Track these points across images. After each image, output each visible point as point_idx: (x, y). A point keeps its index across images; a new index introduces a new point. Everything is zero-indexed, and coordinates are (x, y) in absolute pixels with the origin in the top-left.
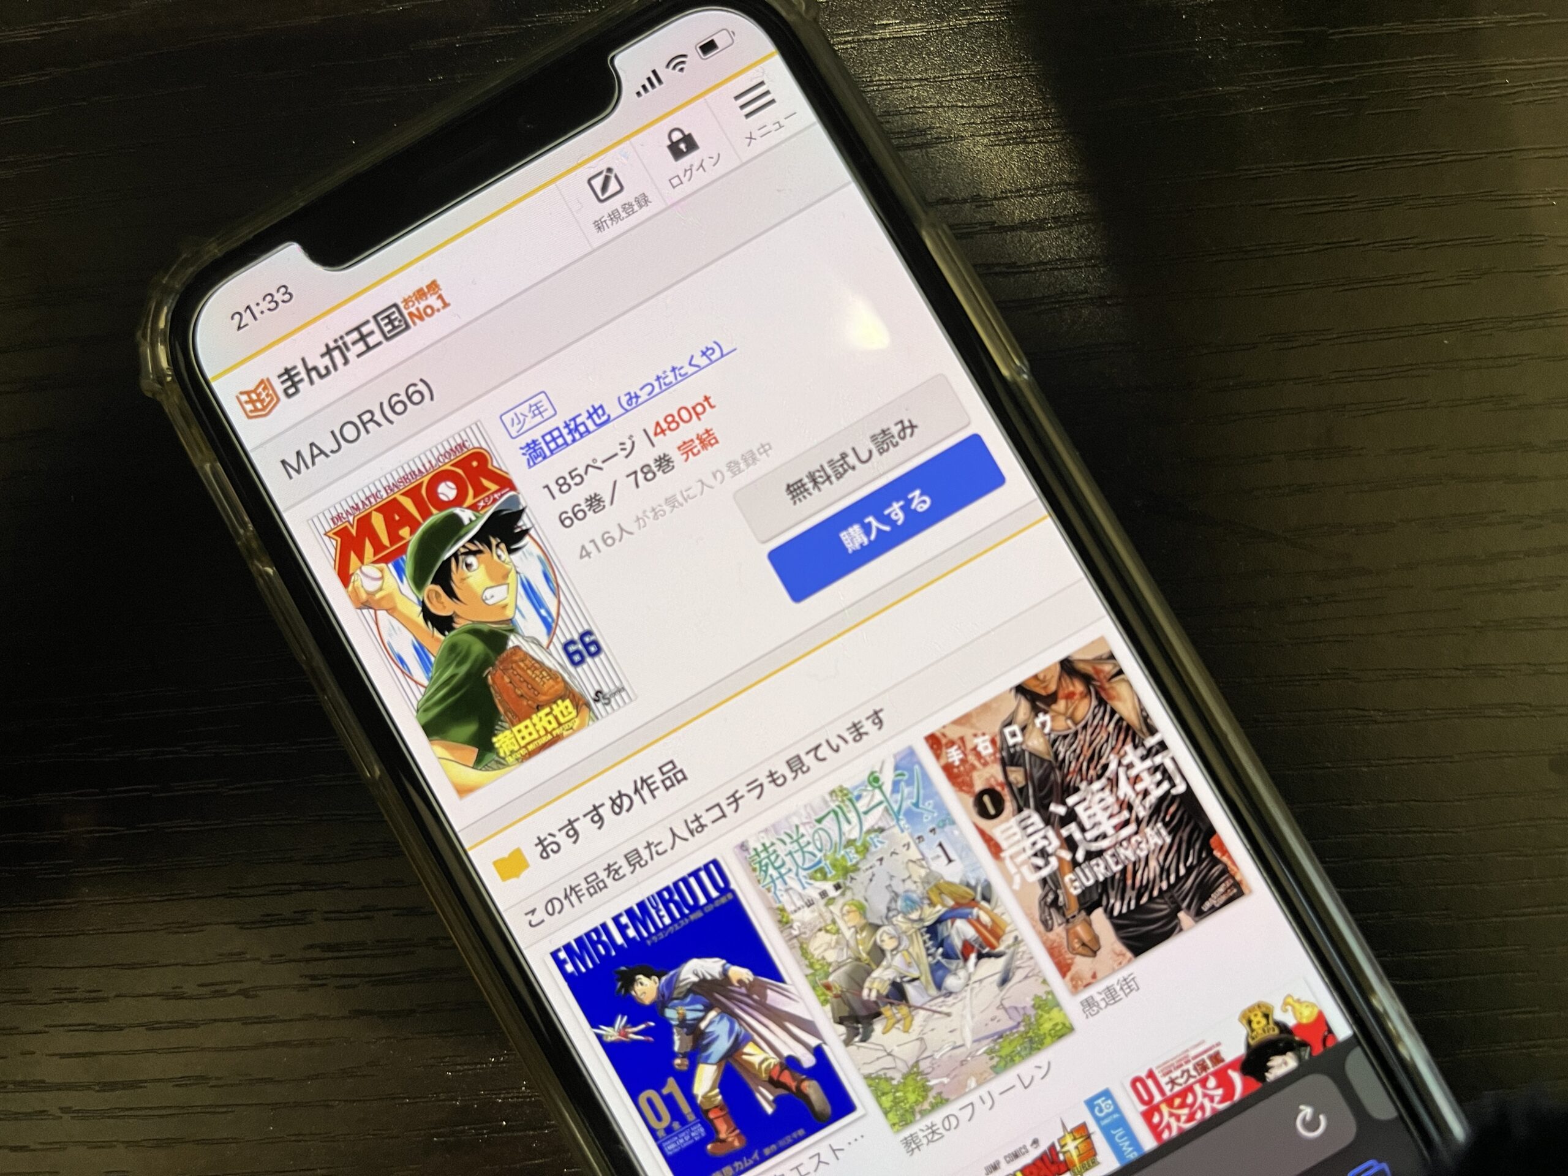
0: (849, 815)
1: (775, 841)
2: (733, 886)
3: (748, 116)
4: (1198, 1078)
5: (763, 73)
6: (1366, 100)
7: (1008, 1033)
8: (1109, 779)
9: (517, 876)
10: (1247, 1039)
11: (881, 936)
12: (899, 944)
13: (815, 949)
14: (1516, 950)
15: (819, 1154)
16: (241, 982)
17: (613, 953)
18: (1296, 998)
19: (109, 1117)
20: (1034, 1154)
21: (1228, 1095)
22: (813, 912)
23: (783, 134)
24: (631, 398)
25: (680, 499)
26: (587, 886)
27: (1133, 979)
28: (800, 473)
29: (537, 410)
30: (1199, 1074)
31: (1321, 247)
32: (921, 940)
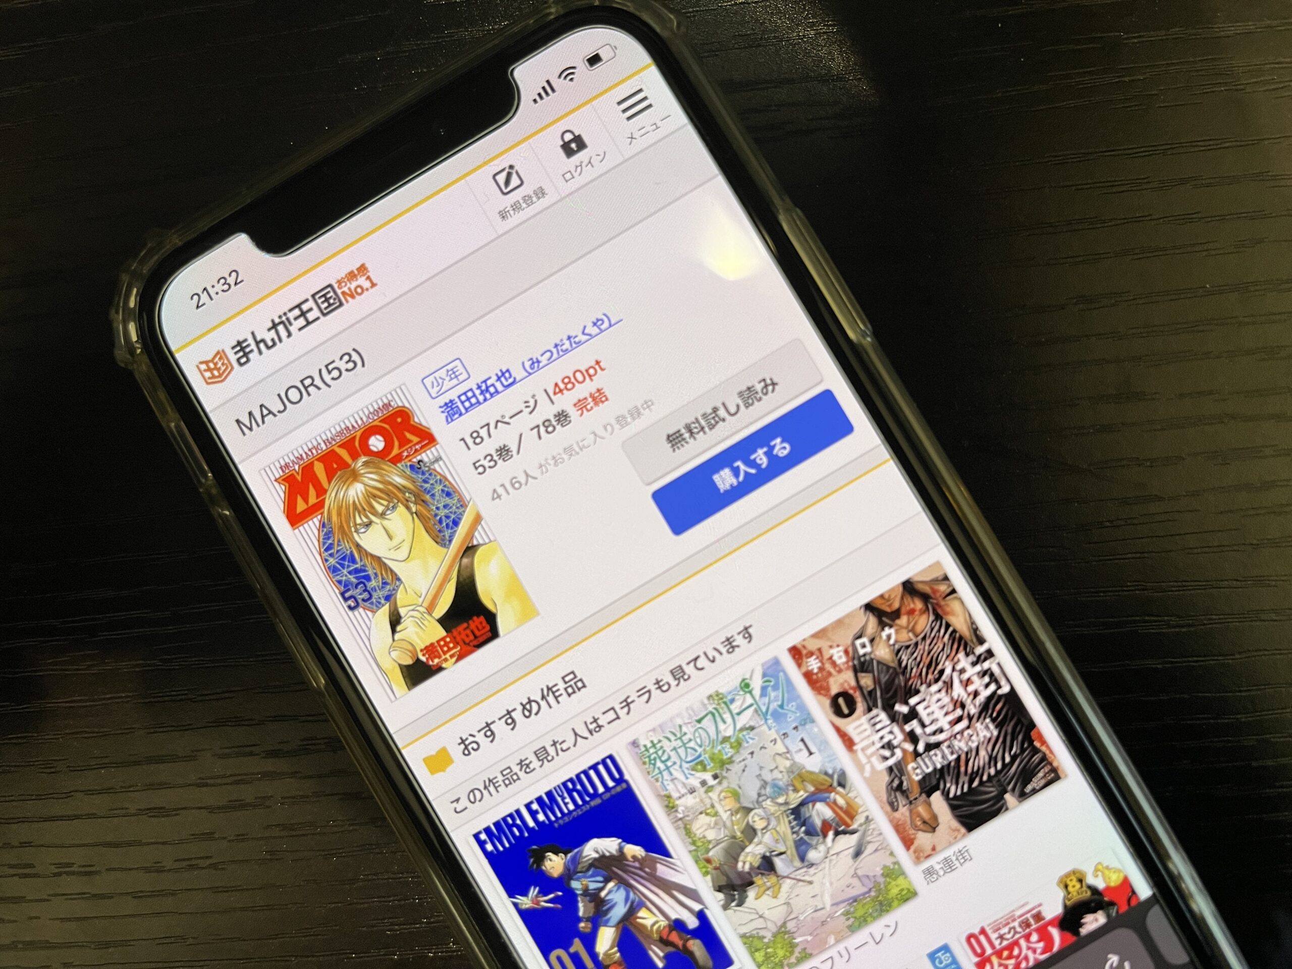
0: (724, 716)
1: (661, 738)
2: (627, 777)
3: (629, 118)
4: (1023, 933)
5: (642, 81)
6: (1156, 94)
7: (861, 897)
8: (945, 682)
9: (444, 770)
10: (1064, 900)
11: (753, 817)
12: (768, 824)
13: (697, 829)
16: (211, 857)
17: (526, 835)
18: (1104, 865)
21: (1048, 947)
22: (695, 798)
23: (660, 134)
24: (533, 363)
25: (577, 449)
26: (503, 778)
27: (967, 851)
28: (678, 425)
29: (453, 375)
30: (1024, 931)
31: (1119, 222)
32: (786, 820)
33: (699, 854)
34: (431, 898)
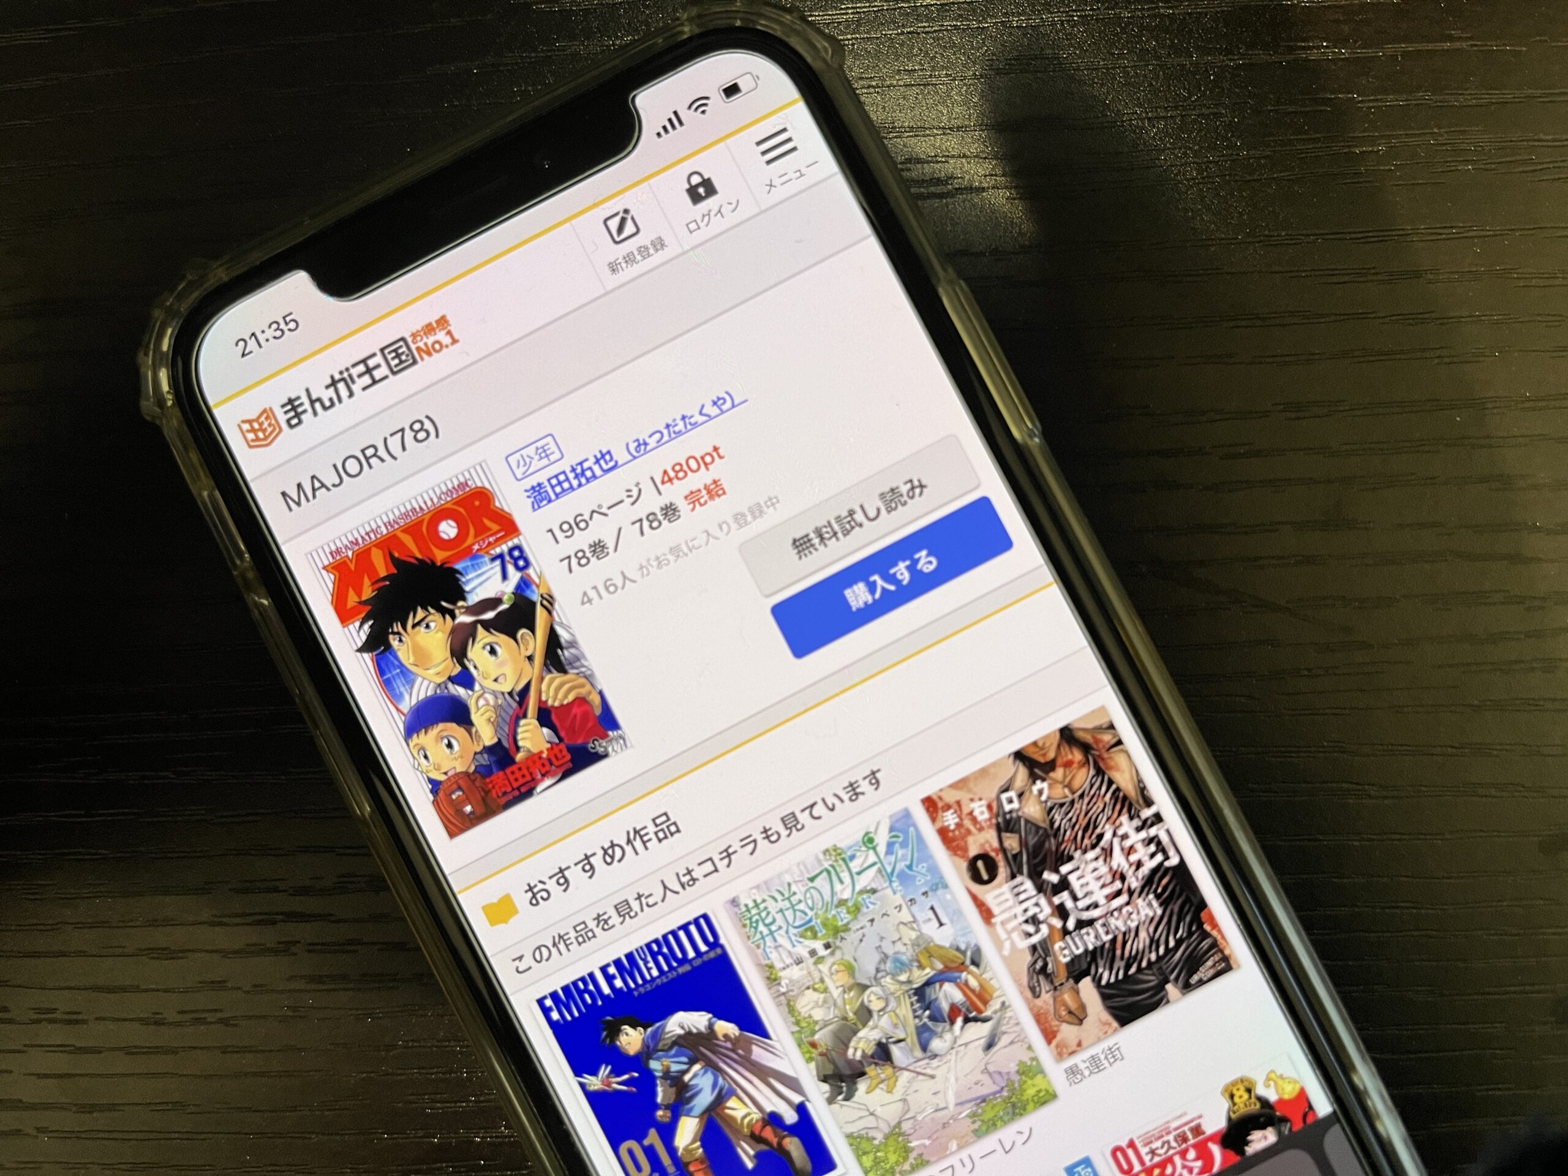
0: (842, 875)
1: (767, 898)
2: (722, 941)
4: (1178, 1149)
5: (787, 119)
6: (1390, 170)
7: (991, 1097)
8: (1103, 849)
9: (506, 921)
10: (1229, 1112)
11: (869, 996)
12: (887, 1005)
13: (803, 1007)
14: (1496, 1028)
16: (221, 1011)
17: (600, 1003)
18: (1278, 1074)
19: (85, 1139)
21: (1207, 1167)
22: (801, 969)
23: (804, 183)
24: (639, 445)
25: (685, 550)
26: (576, 935)
27: (1118, 1049)
28: (806, 528)
29: (543, 453)
30: (1180, 1146)
31: (1338, 318)
32: (908, 1002)
33: (803, 1036)
34: (482, 1072)
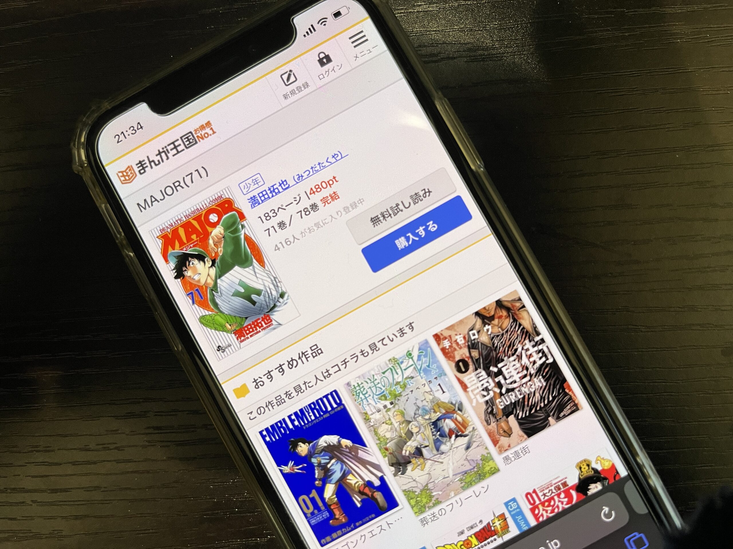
0: (397, 371)
1: (363, 382)
2: (343, 402)
3: (355, 47)
4: (556, 493)
5: (363, 27)
6: (642, 43)
7: (469, 471)
8: (517, 356)
9: (244, 396)
10: (579, 476)
11: (411, 426)
12: (420, 430)
13: (381, 432)
14: (704, 437)
15: (381, 526)
16: (116, 443)
17: (288, 432)
18: (602, 457)
19: (54, 505)
20: (480, 527)
21: (570, 501)
22: (380, 414)
23: (372, 55)
24: (299, 177)
25: (322, 224)
26: (276, 401)
27: (527, 447)
28: (377, 213)
29: (256, 182)
30: (557, 492)
31: (621, 111)
32: (430, 428)
